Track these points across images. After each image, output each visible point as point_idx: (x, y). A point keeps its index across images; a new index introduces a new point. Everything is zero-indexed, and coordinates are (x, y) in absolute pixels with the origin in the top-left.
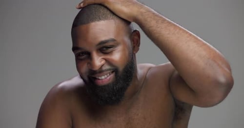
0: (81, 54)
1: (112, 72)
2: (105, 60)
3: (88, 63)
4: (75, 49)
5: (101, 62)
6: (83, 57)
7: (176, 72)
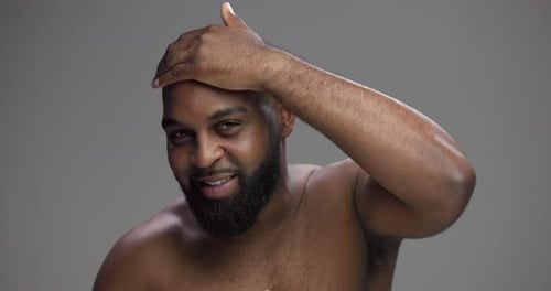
0: (178, 135)
1: (232, 177)
2: (225, 149)
3: (190, 154)
4: (167, 123)
5: (214, 152)
6: (182, 140)
7: (367, 177)
